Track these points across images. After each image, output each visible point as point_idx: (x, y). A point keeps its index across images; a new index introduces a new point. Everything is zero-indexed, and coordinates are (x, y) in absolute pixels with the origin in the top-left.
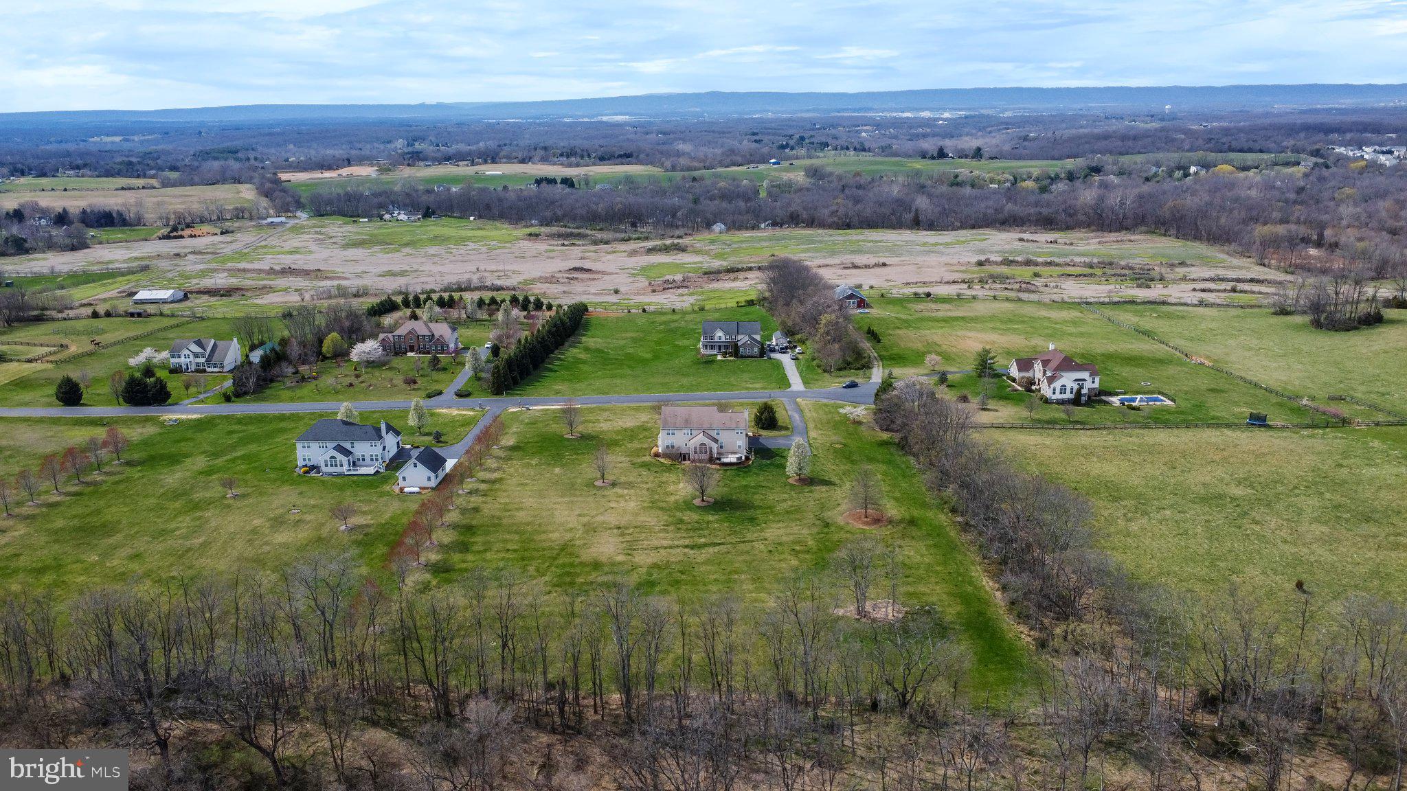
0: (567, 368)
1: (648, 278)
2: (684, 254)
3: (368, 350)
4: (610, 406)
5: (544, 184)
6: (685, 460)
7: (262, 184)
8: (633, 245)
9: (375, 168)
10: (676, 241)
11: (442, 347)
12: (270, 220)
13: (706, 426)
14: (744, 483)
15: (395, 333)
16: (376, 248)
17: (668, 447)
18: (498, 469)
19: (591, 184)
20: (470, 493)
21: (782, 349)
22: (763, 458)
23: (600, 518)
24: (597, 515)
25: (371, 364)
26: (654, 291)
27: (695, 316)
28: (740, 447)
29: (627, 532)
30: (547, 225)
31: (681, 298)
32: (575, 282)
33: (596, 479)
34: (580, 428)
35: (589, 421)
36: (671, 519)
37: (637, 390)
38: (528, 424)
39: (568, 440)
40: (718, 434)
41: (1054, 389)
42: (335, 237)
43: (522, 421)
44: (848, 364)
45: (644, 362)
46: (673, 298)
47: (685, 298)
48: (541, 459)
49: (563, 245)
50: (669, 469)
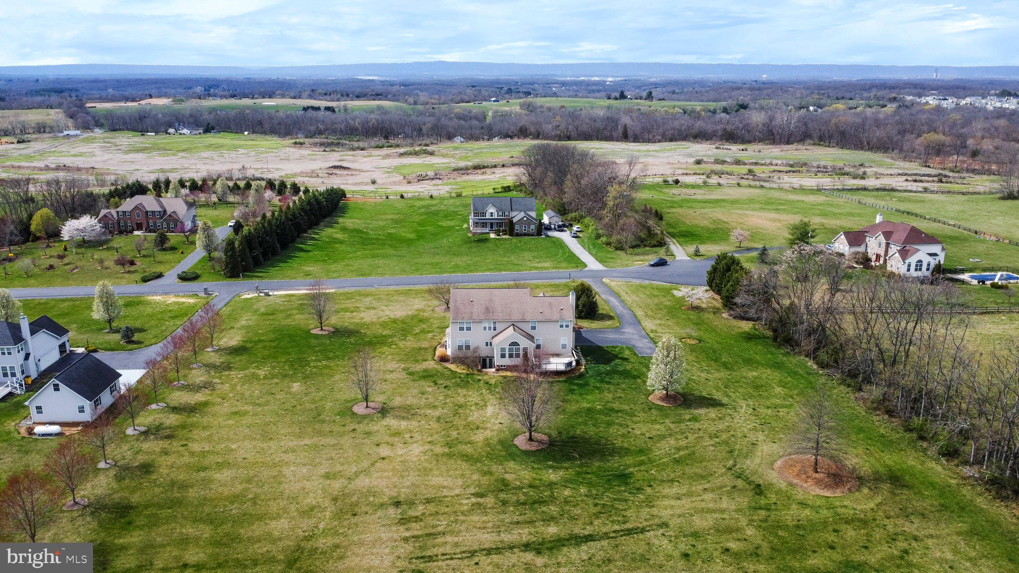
0: (321, 248)
1: (401, 174)
2: (432, 157)
3: (81, 227)
4: (373, 289)
5: (310, 111)
6: (484, 366)
7: (69, 108)
8: (385, 151)
9: (171, 100)
10: (424, 148)
11: (176, 225)
12: (66, 133)
13: (516, 317)
14: (585, 405)
15: (119, 209)
16: (155, 153)
17: (460, 348)
18: (207, 385)
19: (349, 111)
20: (145, 433)
21: (559, 226)
22: (598, 361)
23: (363, 482)
24: (357, 474)
25: (85, 244)
26: (409, 183)
27: (453, 201)
28: (564, 346)
29: (412, 513)
30: (311, 137)
31: (436, 188)
32: (335, 177)
33: (355, 401)
34: (334, 320)
35: (346, 310)
36: (485, 480)
37: (403, 271)
38: (263, 314)
39: (316, 336)
40: (534, 328)
41: (909, 266)
42: (121, 145)
43: (256, 311)
44: (642, 240)
45: (409, 242)
46: (429, 187)
47: (440, 187)
48: (273, 368)
49: (325, 151)
50: (465, 382)
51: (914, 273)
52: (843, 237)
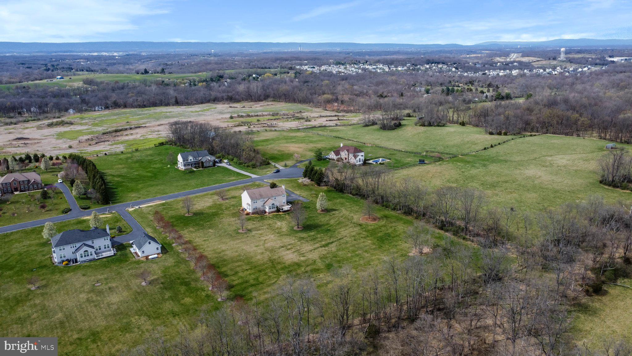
13: (270, 196)
17: (254, 209)
23: (268, 245)
24: (264, 244)
28: (284, 203)
29: (288, 247)
36: (297, 238)
40: (275, 199)
41: (357, 160)
46: (108, 147)
47: (115, 146)
48: (194, 228)
50: (262, 219)
51: (358, 163)
52: (333, 153)
